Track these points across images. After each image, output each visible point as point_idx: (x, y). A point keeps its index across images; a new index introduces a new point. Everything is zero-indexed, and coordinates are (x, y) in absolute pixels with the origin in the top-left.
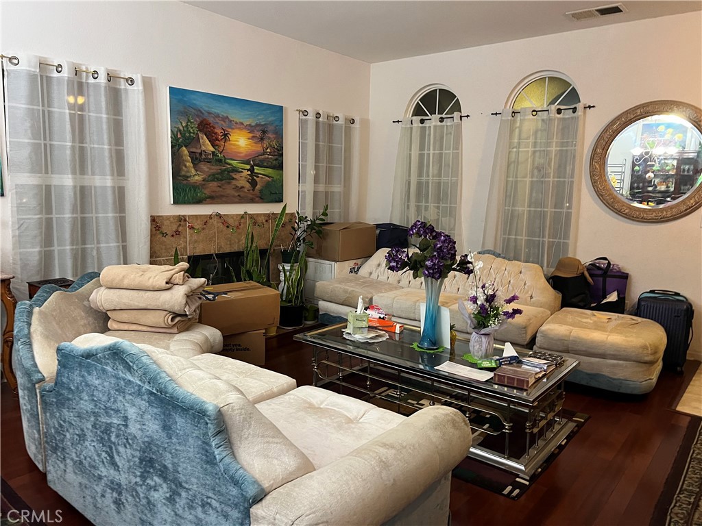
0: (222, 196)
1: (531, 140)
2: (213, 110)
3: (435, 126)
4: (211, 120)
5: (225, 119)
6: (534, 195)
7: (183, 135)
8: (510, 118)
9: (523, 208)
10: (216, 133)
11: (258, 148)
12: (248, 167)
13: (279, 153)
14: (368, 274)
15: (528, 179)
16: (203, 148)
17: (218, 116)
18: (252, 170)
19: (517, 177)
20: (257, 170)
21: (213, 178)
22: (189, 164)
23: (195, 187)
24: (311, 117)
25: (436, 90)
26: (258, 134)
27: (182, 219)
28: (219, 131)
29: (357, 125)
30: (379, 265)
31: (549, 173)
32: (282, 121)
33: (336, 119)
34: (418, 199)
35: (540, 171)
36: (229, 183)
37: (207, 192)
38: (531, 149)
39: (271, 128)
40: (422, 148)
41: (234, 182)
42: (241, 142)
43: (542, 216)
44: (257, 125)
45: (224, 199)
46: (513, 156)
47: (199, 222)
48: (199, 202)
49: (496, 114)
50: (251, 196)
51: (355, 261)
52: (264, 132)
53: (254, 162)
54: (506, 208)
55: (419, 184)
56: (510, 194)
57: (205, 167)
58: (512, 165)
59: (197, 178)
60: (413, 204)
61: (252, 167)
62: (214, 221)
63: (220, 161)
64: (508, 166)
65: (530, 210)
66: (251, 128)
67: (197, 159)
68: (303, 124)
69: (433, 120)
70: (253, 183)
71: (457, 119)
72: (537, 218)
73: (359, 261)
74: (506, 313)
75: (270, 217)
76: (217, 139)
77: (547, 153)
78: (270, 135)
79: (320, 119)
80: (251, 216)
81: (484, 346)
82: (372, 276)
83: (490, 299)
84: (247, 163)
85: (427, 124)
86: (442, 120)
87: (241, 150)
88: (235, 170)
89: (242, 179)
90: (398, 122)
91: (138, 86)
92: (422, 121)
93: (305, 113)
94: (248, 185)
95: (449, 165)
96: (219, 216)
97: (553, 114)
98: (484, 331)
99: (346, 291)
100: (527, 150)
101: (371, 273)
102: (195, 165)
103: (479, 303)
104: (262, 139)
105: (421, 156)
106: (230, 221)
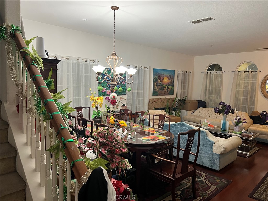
0: (161, 94)
1: (243, 79)
2: (161, 73)
3: (215, 74)
4: (160, 75)
5: (163, 75)
6: (244, 94)
7: (155, 80)
8: (237, 73)
9: (241, 97)
10: (161, 79)
11: (169, 81)
12: (167, 86)
13: (173, 82)
14: (196, 115)
15: (243, 89)
16: (159, 82)
17: (162, 74)
18: (167, 87)
19: (239, 89)
20: (169, 87)
21: (160, 89)
22: (156, 86)
23: (156, 92)
24: (181, 72)
25: (214, 64)
26: (169, 78)
27: (153, 99)
28: (162, 78)
29: (191, 73)
30: (200, 112)
31: (249, 88)
32: (174, 74)
33: (186, 72)
34: (209, 94)
35: (246, 87)
36: (163, 90)
37: (159, 93)
38: (243, 81)
39: (172, 76)
40: (210, 80)
41: (164, 90)
42: (166, 80)
43: (247, 100)
44: (169, 76)
45: (162, 94)
46: (238, 83)
47: (157, 100)
48: (157, 95)
49: (233, 72)
50: (167, 93)
51: (192, 111)
52: (171, 77)
53: (168, 85)
54: (236, 97)
55: (209, 90)
56: (237, 93)
57: (158, 87)
58: (238, 86)
59: (157, 89)
60: (207, 95)
61: (168, 86)
62: (159, 100)
63: (161, 85)
64: (236, 86)
65: (243, 98)
66: (168, 77)
67: (157, 85)
68: (179, 74)
69: (214, 73)
70: (168, 90)
71: (221, 73)
72: (245, 100)
73: (193, 111)
74: (243, 122)
75: (171, 99)
76: (161, 80)
77: (248, 83)
78: (172, 78)
79: (183, 73)
80: (167, 99)
81: (238, 130)
82: (198, 115)
83: (240, 119)
84: (167, 85)
85: (212, 73)
86: (216, 73)
87: (166, 82)
88: (164, 87)
89: (165, 90)
90: (203, 72)
91: (148, 69)
92: (210, 73)
93: (179, 71)
94: (166, 91)
95: (219, 85)
96: (160, 99)
97: (250, 73)
98: (238, 126)
99: (193, 119)
100: (242, 82)
101: (197, 114)
102: (157, 86)
103: (237, 120)
104: (170, 79)
105: (210, 82)
106: (162, 100)
